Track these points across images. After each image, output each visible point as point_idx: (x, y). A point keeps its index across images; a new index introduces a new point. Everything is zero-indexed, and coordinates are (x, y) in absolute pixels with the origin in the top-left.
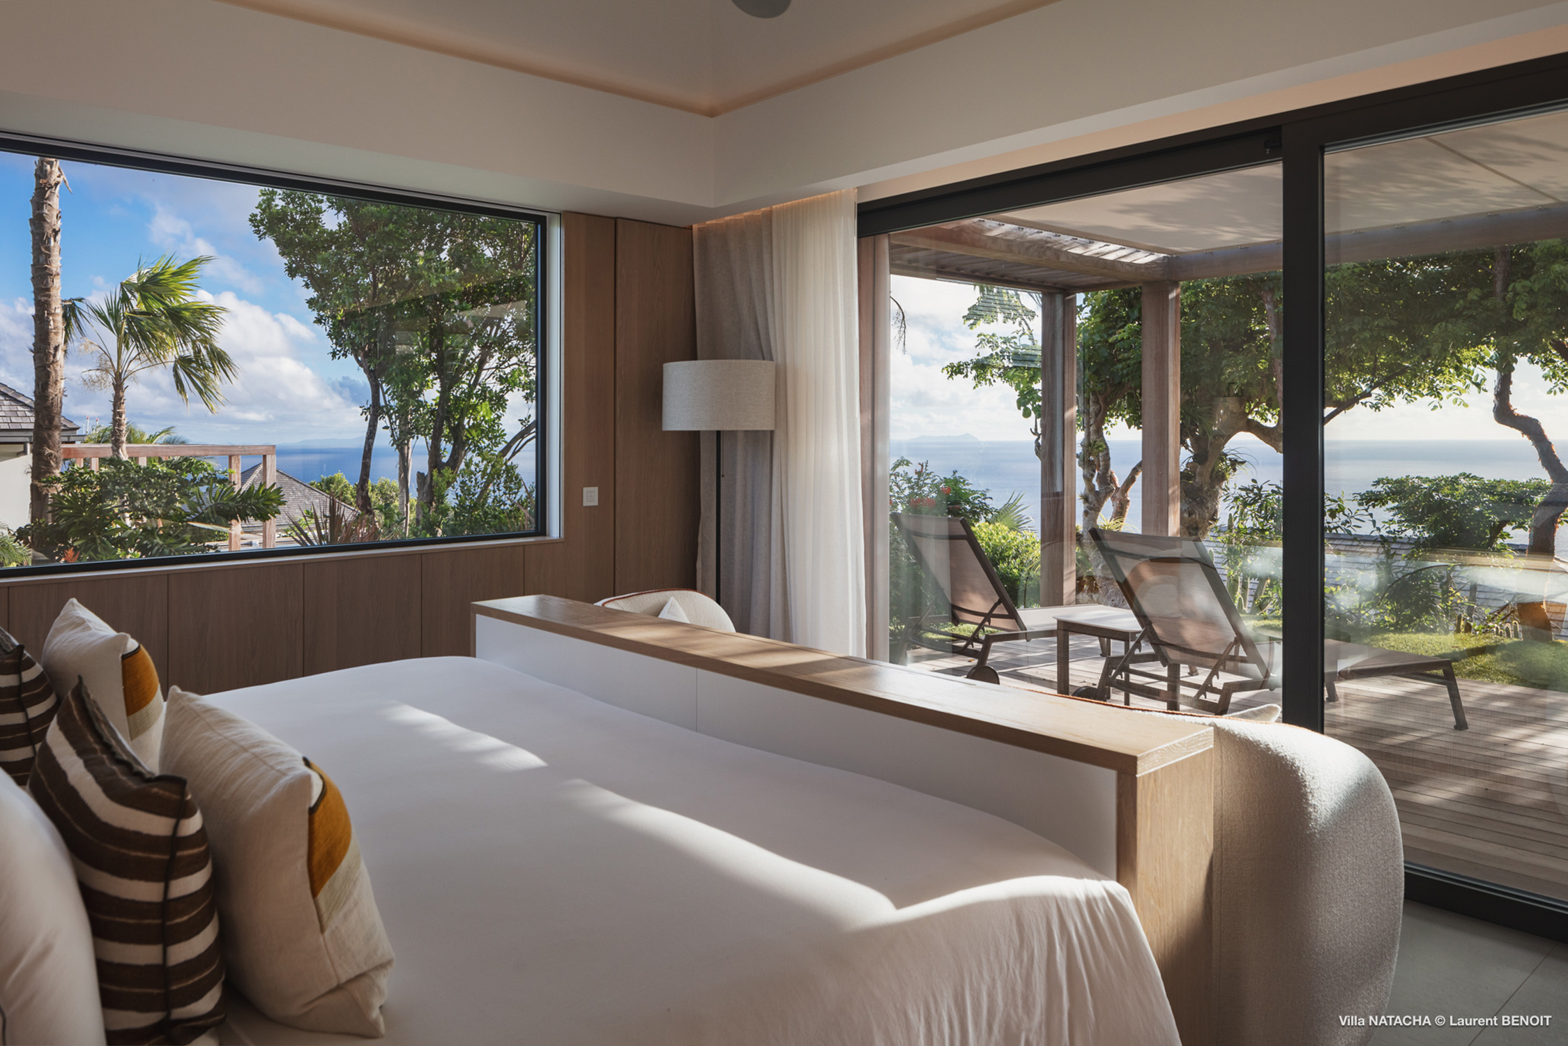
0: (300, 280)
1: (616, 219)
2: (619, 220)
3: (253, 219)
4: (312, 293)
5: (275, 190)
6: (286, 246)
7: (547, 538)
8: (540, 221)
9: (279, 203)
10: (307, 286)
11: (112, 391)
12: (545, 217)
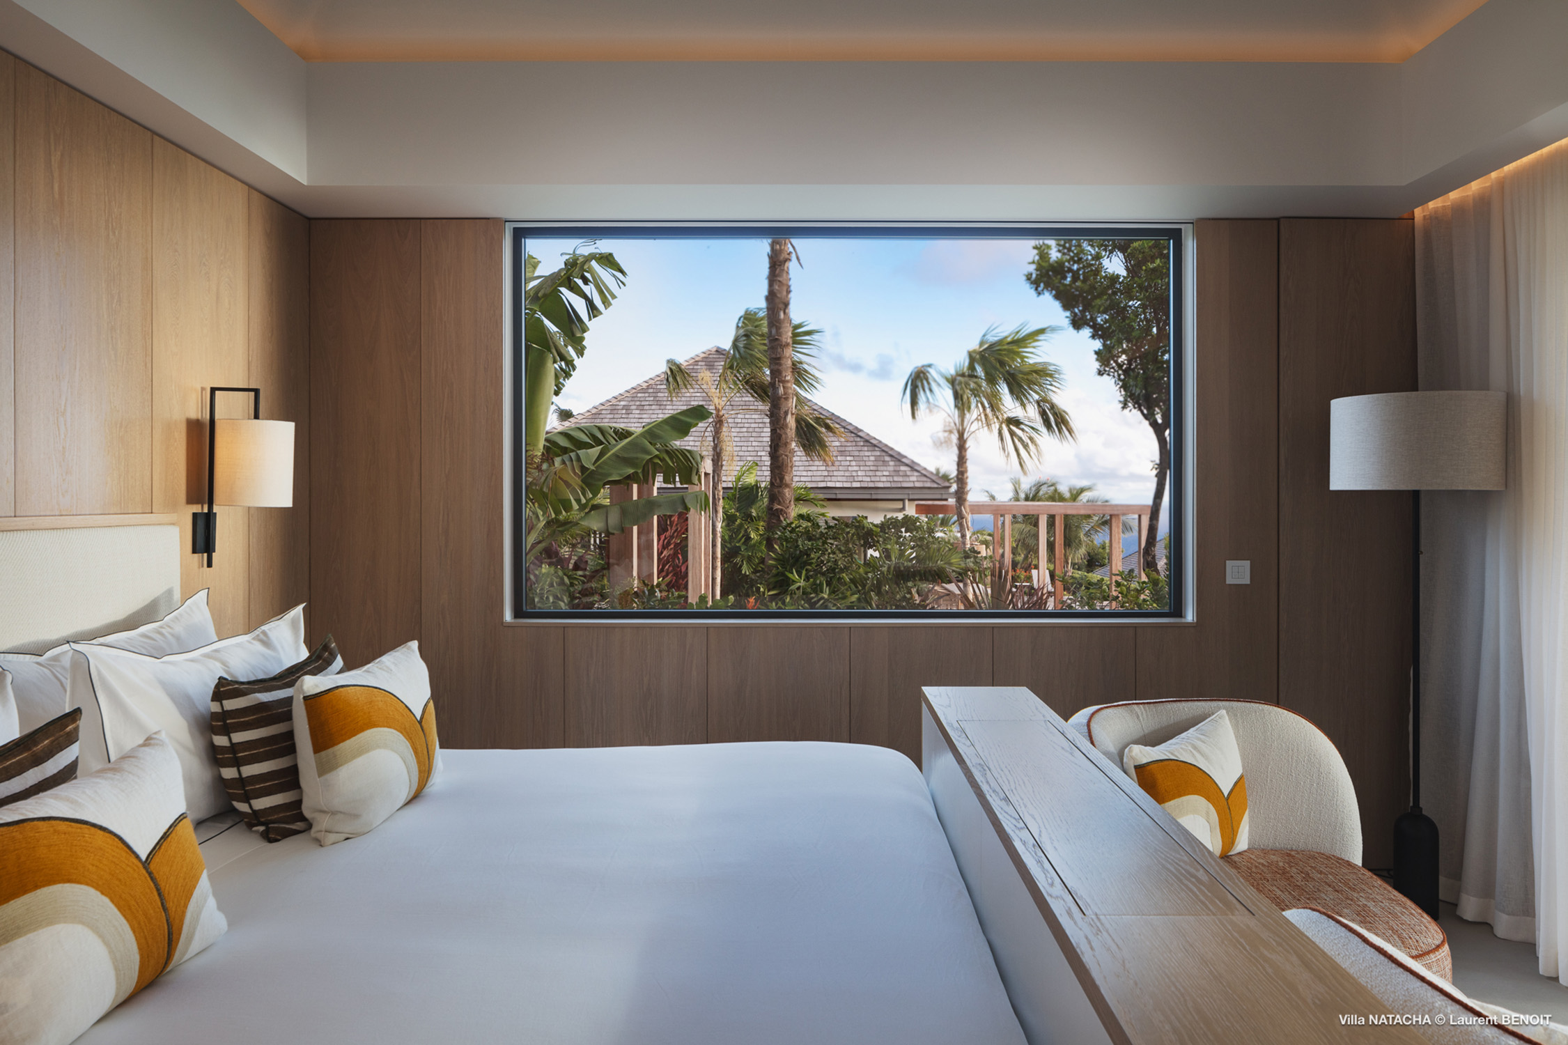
0: (1087, 332)
1: (1278, 220)
2: (1282, 220)
3: (1029, 277)
4: (1097, 344)
5: (1047, 242)
6: (1066, 299)
7: (1183, 620)
8: (1176, 235)
9: (1055, 255)
10: (1093, 337)
11: (955, 451)
12: (1181, 229)
